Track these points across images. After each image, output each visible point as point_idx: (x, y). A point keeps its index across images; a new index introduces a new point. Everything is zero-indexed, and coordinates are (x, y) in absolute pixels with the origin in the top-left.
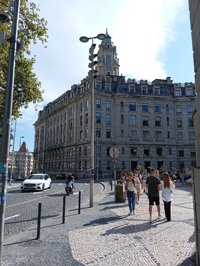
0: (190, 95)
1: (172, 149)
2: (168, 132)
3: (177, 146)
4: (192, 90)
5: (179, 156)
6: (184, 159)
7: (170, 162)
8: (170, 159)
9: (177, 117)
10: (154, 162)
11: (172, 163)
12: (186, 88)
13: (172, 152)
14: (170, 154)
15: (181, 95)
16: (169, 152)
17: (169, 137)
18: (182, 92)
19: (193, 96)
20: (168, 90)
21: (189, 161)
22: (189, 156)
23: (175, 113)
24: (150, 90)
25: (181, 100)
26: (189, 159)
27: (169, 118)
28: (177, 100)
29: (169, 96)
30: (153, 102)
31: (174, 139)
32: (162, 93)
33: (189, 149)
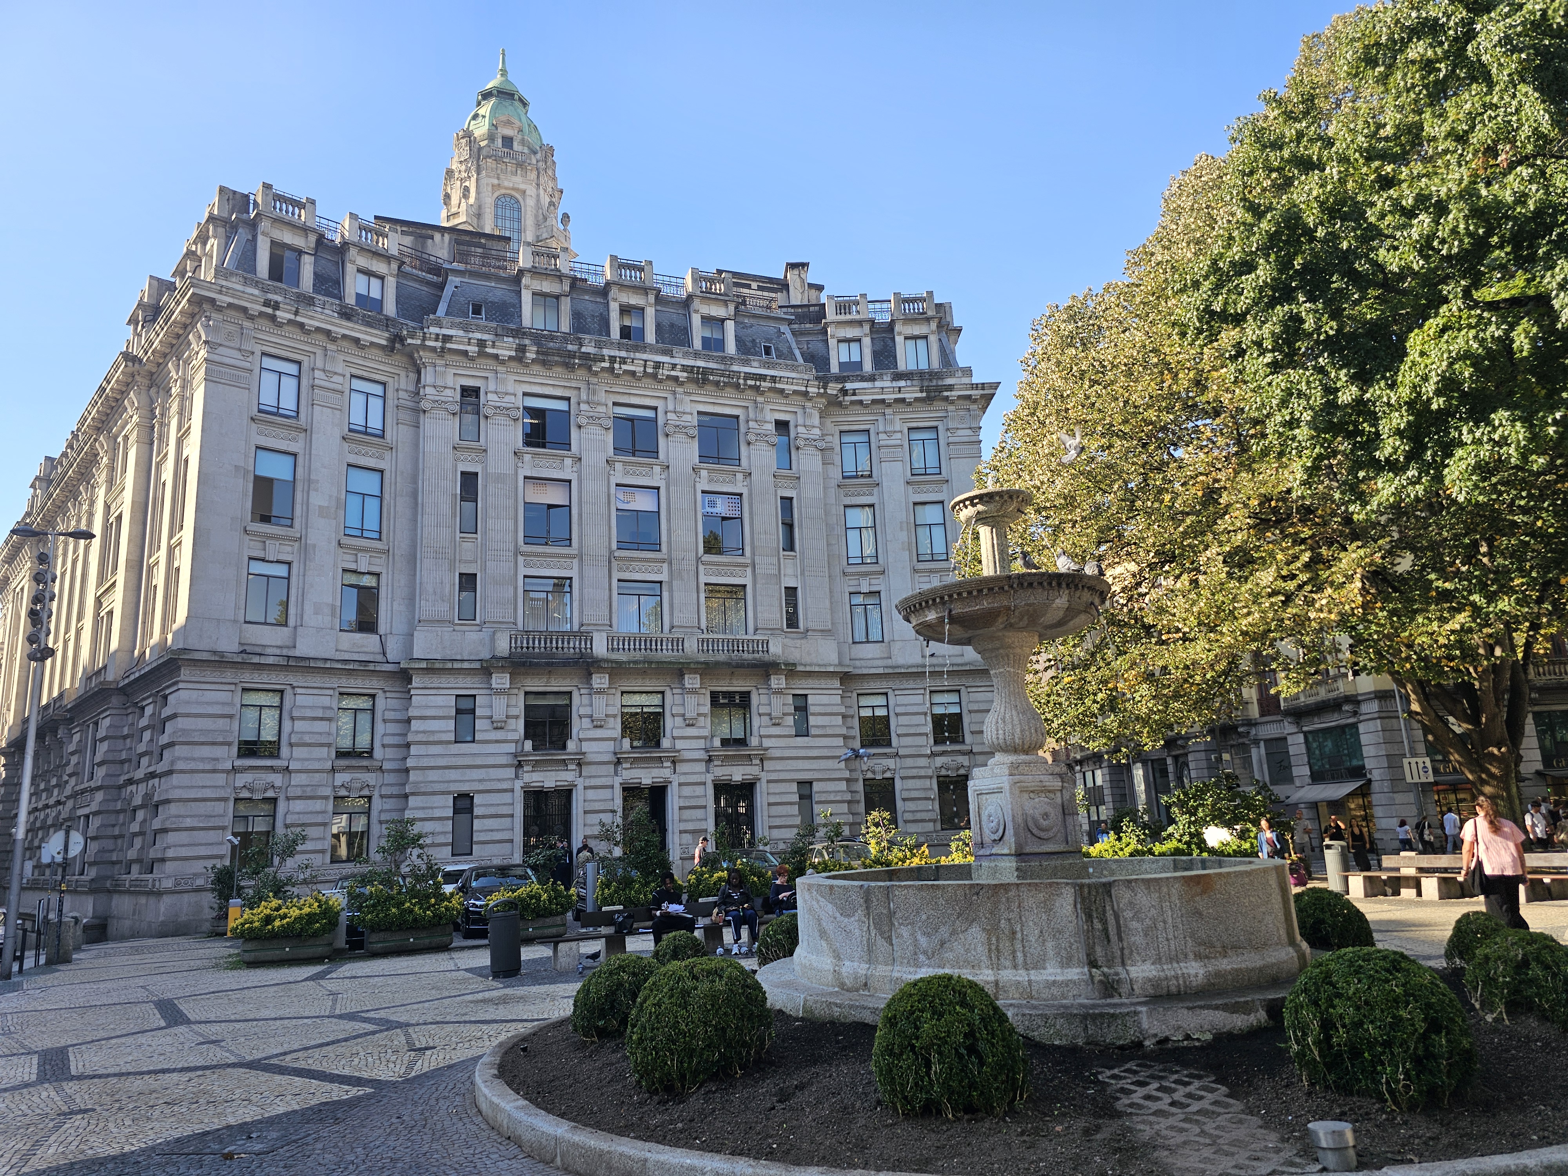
0: (923, 366)
1: (811, 700)
2: (791, 592)
3: (846, 678)
4: (933, 339)
5: (862, 746)
6: (891, 763)
7: (800, 783)
8: (801, 764)
9: (848, 501)
10: (687, 791)
11: (816, 787)
12: (898, 328)
13: (812, 720)
14: (803, 731)
15: (868, 366)
16: (790, 720)
17: (792, 621)
18: (874, 352)
19: (939, 376)
20: (789, 336)
21: (922, 773)
22: (922, 741)
23: (835, 474)
24: (672, 325)
25: (867, 398)
26: (923, 762)
27: (795, 501)
28: (844, 392)
29: (794, 368)
30: (687, 399)
31: (826, 633)
32: (746, 347)
33: (919, 699)
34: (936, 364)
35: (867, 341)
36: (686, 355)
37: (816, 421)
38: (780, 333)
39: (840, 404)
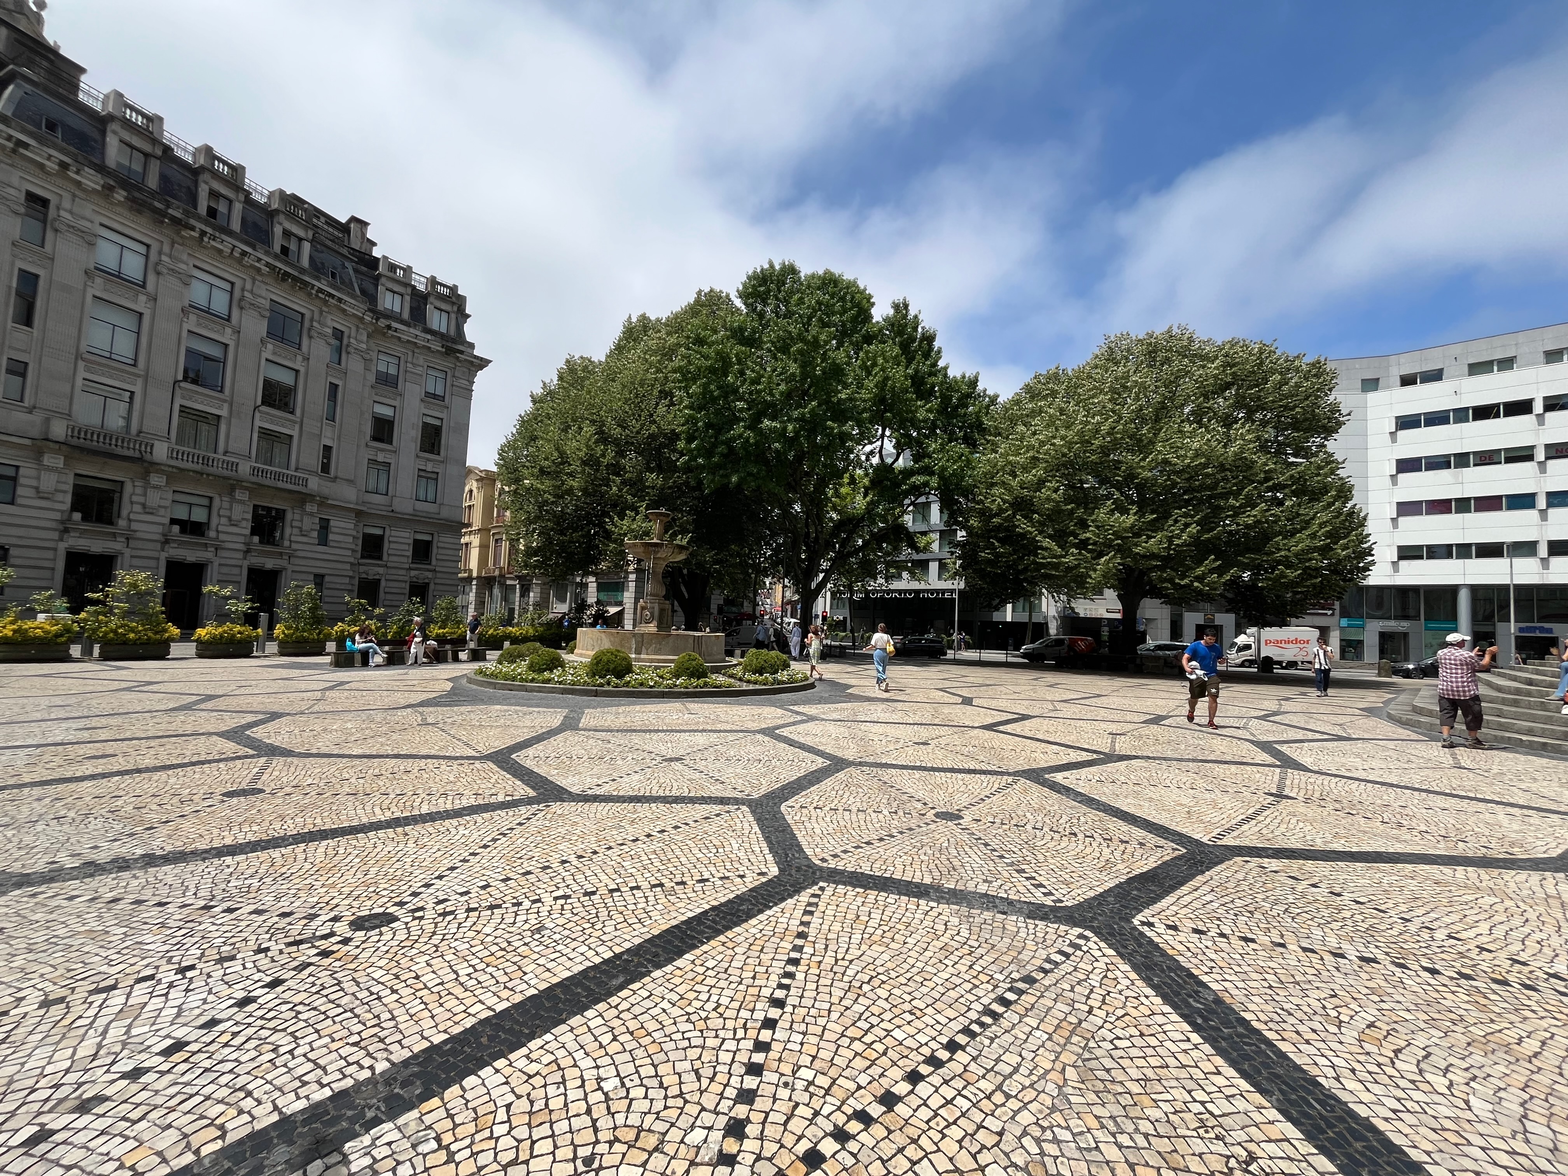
0: (443, 330)
1: (332, 523)
2: (327, 449)
3: (359, 514)
4: (453, 316)
5: (362, 557)
6: (381, 570)
7: (316, 576)
8: (319, 563)
9: (377, 398)
10: (225, 570)
11: (327, 579)
12: (431, 299)
13: (331, 537)
14: (323, 540)
15: (406, 315)
16: (315, 534)
17: (326, 468)
18: (411, 308)
19: (454, 341)
20: (351, 272)
21: (401, 578)
22: (405, 560)
23: (372, 378)
24: (255, 224)
25: (405, 337)
26: (403, 572)
27: (340, 389)
28: (389, 327)
29: (354, 297)
30: (264, 287)
31: (350, 482)
32: (317, 268)
33: (407, 535)
34: (452, 332)
35: (408, 298)
36: (267, 253)
37: (365, 338)
38: (344, 267)
39: (384, 334)
